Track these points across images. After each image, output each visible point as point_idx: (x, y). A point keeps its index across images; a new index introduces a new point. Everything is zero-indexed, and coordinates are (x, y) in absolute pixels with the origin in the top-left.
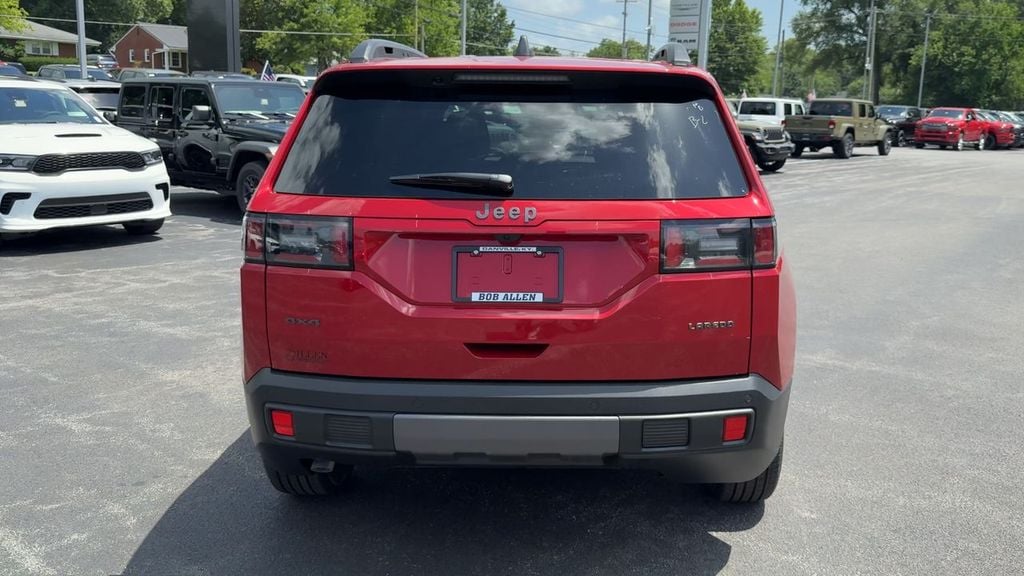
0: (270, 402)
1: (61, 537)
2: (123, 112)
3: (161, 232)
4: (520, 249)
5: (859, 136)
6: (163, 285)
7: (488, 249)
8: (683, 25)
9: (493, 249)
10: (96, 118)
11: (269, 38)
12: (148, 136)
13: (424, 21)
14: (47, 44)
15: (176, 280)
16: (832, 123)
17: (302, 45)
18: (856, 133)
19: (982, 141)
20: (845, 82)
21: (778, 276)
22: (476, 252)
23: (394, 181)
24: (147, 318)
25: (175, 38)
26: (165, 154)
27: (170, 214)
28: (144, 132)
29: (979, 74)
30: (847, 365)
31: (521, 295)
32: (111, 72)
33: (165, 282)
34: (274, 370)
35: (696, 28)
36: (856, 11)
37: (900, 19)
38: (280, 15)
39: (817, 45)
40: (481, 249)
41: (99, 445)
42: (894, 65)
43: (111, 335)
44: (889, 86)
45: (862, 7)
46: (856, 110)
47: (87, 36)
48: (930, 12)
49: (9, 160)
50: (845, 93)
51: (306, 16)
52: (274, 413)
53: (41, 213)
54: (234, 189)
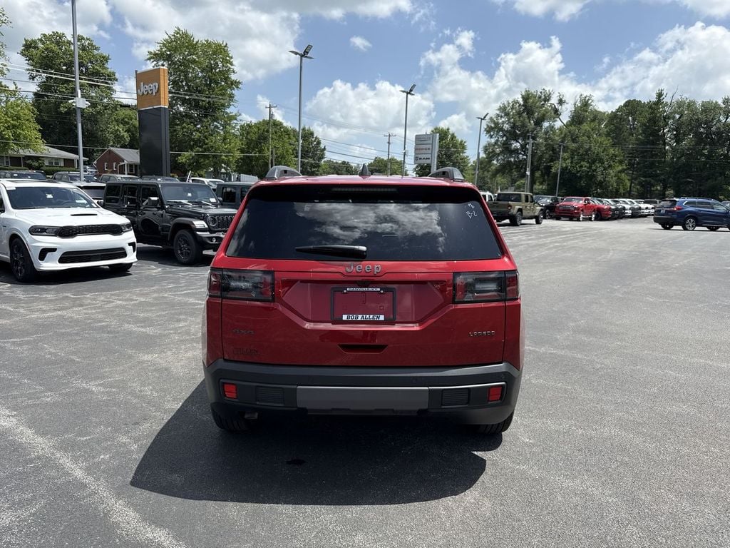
0: (224, 379)
1: (94, 457)
2: (107, 200)
3: (130, 271)
4: (371, 289)
5: (525, 213)
6: (135, 302)
7: (352, 289)
8: (422, 149)
9: (355, 289)
10: (93, 205)
11: (184, 157)
12: (121, 214)
13: (275, 147)
14: (57, 159)
15: (143, 300)
16: (510, 206)
17: (205, 161)
18: (524, 211)
19: (594, 216)
20: (513, 182)
21: (520, 305)
22: (345, 291)
23: (298, 250)
24: (129, 323)
25: (131, 156)
26: (133, 225)
27: (136, 260)
28: (119, 212)
29: (591, 177)
30: (537, 349)
31: (371, 316)
32: (95, 176)
33: (136, 300)
34: (225, 360)
35: (430, 152)
36: (520, 141)
37: (545, 146)
38: (192, 143)
39: (497, 161)
40: (348, 289)
41: (109, 400)
42: (542, 172)
43: (108, 333)
44: (538, 184)
45: (524, 140)
46: (523, 198)
47: (84, 156)
48: (562, 142)
49: (43, 229)
50: (513, 188)
51: (207, 144)
52: (225, 385)
53: (62, 260)
54: (172, 245)
